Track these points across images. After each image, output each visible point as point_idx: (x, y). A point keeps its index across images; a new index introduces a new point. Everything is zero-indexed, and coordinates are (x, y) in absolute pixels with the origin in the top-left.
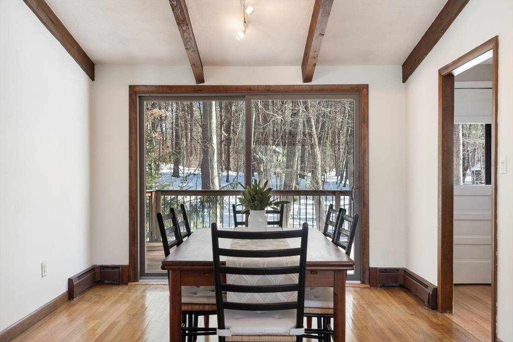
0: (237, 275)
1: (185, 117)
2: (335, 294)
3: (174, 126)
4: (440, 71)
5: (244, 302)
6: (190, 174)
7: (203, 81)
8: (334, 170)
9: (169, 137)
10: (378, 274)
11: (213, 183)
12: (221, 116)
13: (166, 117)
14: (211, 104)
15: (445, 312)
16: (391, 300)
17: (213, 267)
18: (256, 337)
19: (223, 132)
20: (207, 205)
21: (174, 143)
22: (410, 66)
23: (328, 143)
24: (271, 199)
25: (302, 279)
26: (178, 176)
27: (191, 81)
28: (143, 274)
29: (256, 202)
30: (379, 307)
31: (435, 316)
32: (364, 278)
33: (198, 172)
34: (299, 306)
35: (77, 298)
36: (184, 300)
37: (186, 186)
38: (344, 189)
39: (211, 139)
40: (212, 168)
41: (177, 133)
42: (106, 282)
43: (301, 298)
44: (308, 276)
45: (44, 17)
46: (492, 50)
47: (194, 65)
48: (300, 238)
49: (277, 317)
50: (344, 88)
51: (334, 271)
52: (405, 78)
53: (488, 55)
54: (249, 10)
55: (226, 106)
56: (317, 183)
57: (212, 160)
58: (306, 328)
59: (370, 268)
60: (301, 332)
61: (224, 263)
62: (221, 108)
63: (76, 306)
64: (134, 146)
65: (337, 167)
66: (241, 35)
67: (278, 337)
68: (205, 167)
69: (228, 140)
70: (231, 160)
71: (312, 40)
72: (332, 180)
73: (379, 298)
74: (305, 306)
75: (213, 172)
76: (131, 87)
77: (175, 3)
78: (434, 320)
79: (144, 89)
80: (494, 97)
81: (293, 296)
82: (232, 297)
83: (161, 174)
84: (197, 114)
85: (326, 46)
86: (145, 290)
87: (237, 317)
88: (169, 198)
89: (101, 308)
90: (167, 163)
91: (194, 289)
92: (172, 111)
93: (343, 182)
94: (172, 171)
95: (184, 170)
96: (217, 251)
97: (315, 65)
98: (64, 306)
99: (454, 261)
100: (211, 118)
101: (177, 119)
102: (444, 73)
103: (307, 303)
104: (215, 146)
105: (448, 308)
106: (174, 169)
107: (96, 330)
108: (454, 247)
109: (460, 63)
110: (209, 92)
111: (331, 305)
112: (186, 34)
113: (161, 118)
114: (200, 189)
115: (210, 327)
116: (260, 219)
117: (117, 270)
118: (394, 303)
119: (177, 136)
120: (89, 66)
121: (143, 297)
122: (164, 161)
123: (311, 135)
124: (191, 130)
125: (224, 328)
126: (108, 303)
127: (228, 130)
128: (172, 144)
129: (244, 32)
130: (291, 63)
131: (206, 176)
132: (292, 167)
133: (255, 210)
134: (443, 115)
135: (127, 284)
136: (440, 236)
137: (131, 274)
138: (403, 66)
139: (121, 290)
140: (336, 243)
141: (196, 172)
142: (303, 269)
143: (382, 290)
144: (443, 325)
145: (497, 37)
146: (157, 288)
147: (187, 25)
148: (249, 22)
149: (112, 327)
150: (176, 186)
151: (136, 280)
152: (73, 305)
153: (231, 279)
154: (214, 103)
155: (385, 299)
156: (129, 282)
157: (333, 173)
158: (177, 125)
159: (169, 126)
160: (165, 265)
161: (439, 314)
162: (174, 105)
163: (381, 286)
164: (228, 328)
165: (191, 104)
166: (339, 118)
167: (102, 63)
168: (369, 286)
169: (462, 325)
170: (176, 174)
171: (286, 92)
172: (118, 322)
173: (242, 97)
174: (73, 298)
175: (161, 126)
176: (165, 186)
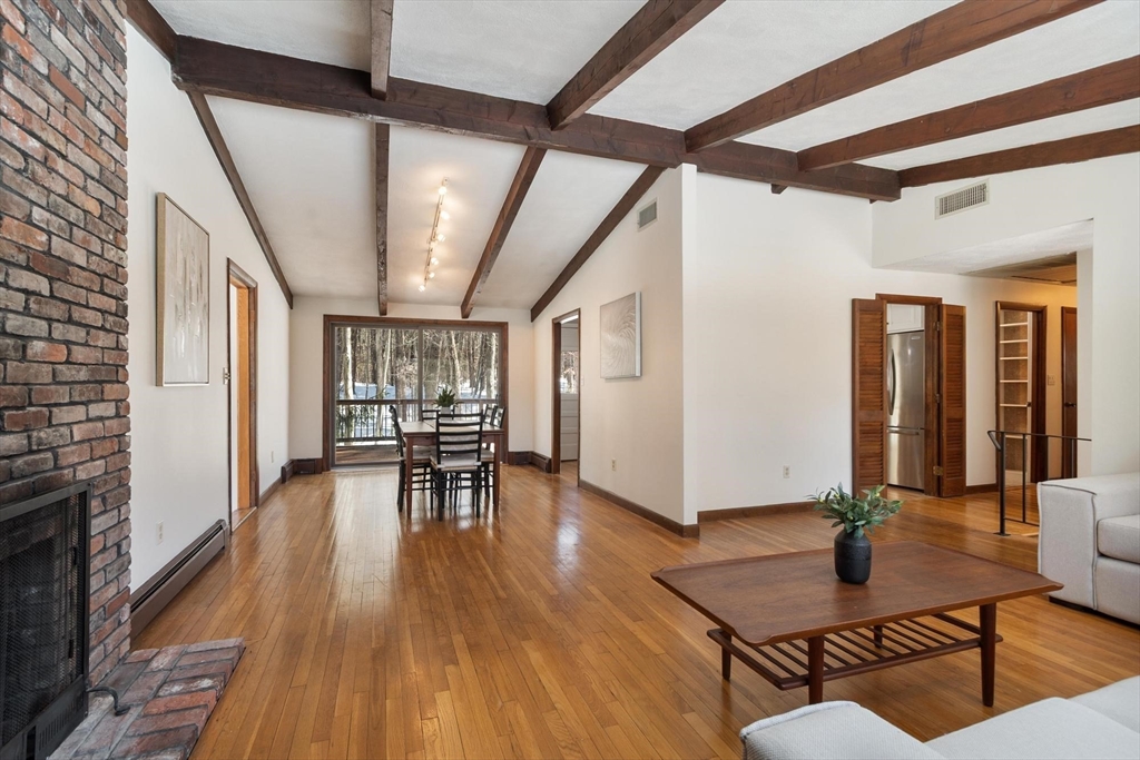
4: (552, 320)
5: (450, 450)
7: (385, 314)
8: (468, 381)
10: (514, 456)
15: (556, 474)
18: (457, 468)
22: (536, 311)
27: (375, 314)
28: (334, 465)
29: (446, 402)
31: (550, 477)
42: (302, 472)
47: (379, 302)
49: (466, 457)
50: (490, 324)
51: (495, 435)
52: (532, 319)
54: (431, 274)
59: (510, 453)
61: (440, 431)
66: (421, 287)
76: (325, 316)
78: (550, 480)
79: (334, 318)
97: (471, 307)
99: (561, 445)
102: (555, 322)
105: (557, 471)
109: (562, 318)
110: (389, 322)
117: (313, 462)
120: (290, 296)
125: (440, 464)
129: (425, 286)
133: (445, 407)
135: (322, 473)
137: (325, 465)
138: (531, 311)
142: (480, 433)
143: (517, 467)
144: (555, 482)
145: (580, 308)
148: (429, 281)
151: (329, 470)
154: (391, 330)
157: (467, 384)
161: (552, 475)
163: (517, 464)
168: (509, 464)
171: (449, 325)
173: (417, 327)
174: (285, 482)
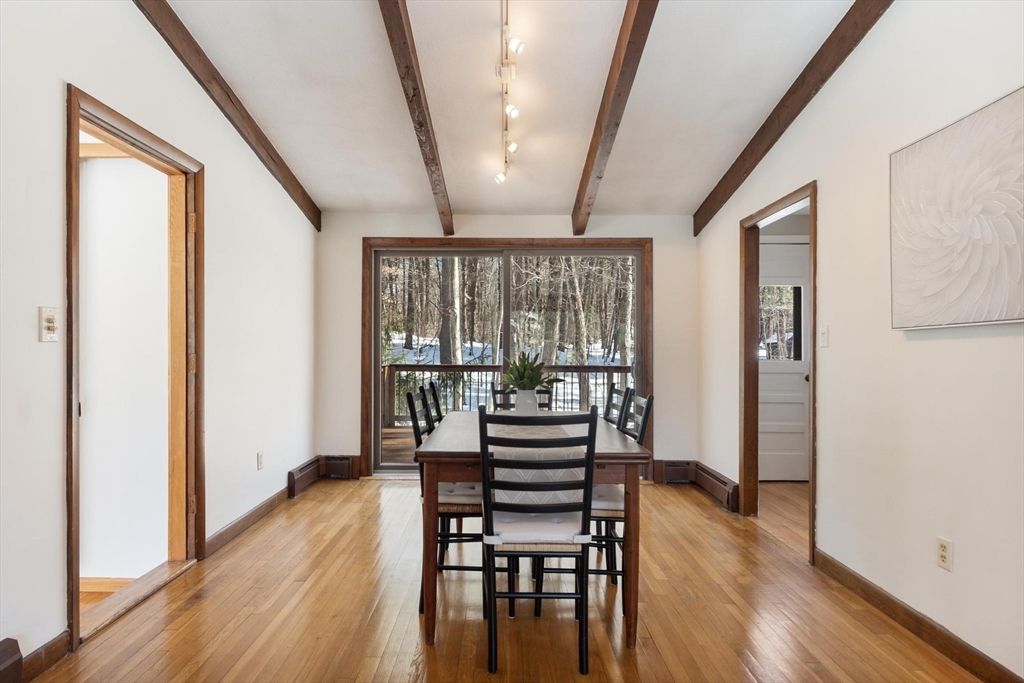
0: (507, 470)
1: (420, 276)
2: (626, 493)
3: (407, 287)
4: (742, 222)
5: (516, 502)
6: (426, 345)
7: (453, 233)
8: (600, 341)
9: (400, 300)
10: (664, 467)
11: (455, 356)
12: (463, 275)
13: (397, 276)
14: (453, 261)
15: (749, 515)
16: (682, 500)
17: (481, 459)
18: (531, 546)
19: (466, 295)
20: (450, 382)
21: (406, 307)
22: (703, 215)
23: (593, 308)
24: (543, 377)
25: (589, 475)
26: (411, 348)
27: (438, 232)
28: (377, 467)
29: (525, 379)
30: (668, 508)
31: (737, 520)
32: (646, 472)
33: (436, 342)
34: (585, 507)
35: (299, 495)
36: (441, 499)
37: (424, 359)
38: (613, 364)
39: (453, 303)
40: (454, 338)
41: (410, 295)
42: (332, 476)
43: (588, 498)
44: (596, 472)
45: (263, 154)
46: (808, 199)
47: (442, 213)
48: (588, 425)
49: (556, 520)
50: (623, 242)
51: (626, 464)
52: (697, 232)
53: (803, 204)
54: (512, 148)
55: (470, 264)
56: (582, 356)
57: (453, 328)
58: (595, 534)
59: (654, 461)
60: (587, 539)
61: (492, 454)
62: (464, 266)
63: (299, 506)
64: (368, 311)
65: (604, 338)
66: (501, 178)
67: (559, 546)
68: (445, 338)
69: (472, 304)
70: (476, 328)
71: (587, 184)
72: (598, 354)
73: (666, 498)
74: (593, 507)
75: (454, 343)
76: (365, 239)
77: (423, 138)
78: (736, 525)
79: (380, 242)
80: (812, 254)
81: (578, 496)
82: (501, 496)
83: (394, 345)
84: (434, 273)
85: (604, 191)
86: (380, 486)
87: (507, 520)
88: (404, 373)
89: (329, 508)
90: (400, 332)
91: (450, 485)
92: (404, 268)
93: (611, 356)
94: (404, 341)
95: (418, 341)
96: (485, 440)
97: (589, 214)
98: (284, 505)
99: (759, 453)
100: (453, 279)
101: (410, 277)
102: (748, 225)
103: (595, 505)
104: (458, 311)
105: (752, 510)
106: (406, 339)
107: (324, 535)
108: (760, 435)
109: (768, 213)
110: (459, 246)
111: (622, 506)
112: (434, 176)
113: (391, 277)
114: (439, 364)
115: (464, 532)
116: (528, 401)
117: (346, 462)
118: (686, 503)
119: (410, 299)
120: (316, 214)
121: (378, 495)
122: (396, 329)
123: (574, 299)
124: (427, 292)
125: (492, 534)
126: (336, 503)
127: (471, 293)
128: (404, 308)
129: (505, 174)
130: (560, 211)
131: (446, 348)
132: (552, 338)
133: (524, 389)
134: (746, 275)
135: (358, 479)
136: (743, 422)
137: (363, 466)
138: (695, 216)
139: (350, 487)
140: (623, 429)
141: (433, 343)
142: (590, 462)
143: (669, 488)
144: (746, 531)
145: (815, 182)
146: (394, 484)
147: (437, 164)
148: (511, 162)
149: (343, 531)
150: (411, 359)
151: (369, 474)
152: (295, 504)
153: (501, 474)
154: (456, 259)
155: (673, 499)
156: (360, 476)
157: (599, 345)
158: (410, 287)
159: (400, 287)
160: (418, 457)
161: (741, 517)
162: (407, 262)
163: (668, 483)
164: (498, 535)
165: (427, 260)
166: (606, 277)
167: (330, 211)
168: (653, 482)
169: (770, 531)
170: (408, 345)
171: (553, 246)
172: (351, 526)
173: (499, 253)
174: (294, 496)
175: (391, 287)
176: (397, 360)
